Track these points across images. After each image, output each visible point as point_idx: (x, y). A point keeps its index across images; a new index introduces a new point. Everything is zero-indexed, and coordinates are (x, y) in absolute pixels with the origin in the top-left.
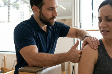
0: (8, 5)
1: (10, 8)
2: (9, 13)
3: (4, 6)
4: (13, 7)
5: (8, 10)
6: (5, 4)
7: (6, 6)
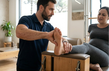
0: (31, 2)
1: (33, 4)
2: (32, 8)
3: (27, 3)
4: (35, 3)
5: (31, 6)
6: (29, 2)
7: (29, 3)
